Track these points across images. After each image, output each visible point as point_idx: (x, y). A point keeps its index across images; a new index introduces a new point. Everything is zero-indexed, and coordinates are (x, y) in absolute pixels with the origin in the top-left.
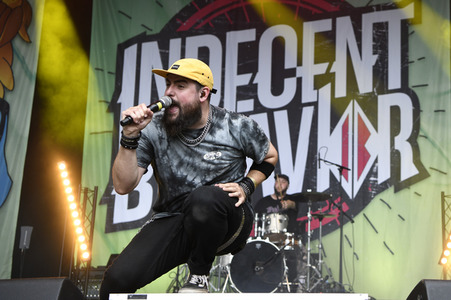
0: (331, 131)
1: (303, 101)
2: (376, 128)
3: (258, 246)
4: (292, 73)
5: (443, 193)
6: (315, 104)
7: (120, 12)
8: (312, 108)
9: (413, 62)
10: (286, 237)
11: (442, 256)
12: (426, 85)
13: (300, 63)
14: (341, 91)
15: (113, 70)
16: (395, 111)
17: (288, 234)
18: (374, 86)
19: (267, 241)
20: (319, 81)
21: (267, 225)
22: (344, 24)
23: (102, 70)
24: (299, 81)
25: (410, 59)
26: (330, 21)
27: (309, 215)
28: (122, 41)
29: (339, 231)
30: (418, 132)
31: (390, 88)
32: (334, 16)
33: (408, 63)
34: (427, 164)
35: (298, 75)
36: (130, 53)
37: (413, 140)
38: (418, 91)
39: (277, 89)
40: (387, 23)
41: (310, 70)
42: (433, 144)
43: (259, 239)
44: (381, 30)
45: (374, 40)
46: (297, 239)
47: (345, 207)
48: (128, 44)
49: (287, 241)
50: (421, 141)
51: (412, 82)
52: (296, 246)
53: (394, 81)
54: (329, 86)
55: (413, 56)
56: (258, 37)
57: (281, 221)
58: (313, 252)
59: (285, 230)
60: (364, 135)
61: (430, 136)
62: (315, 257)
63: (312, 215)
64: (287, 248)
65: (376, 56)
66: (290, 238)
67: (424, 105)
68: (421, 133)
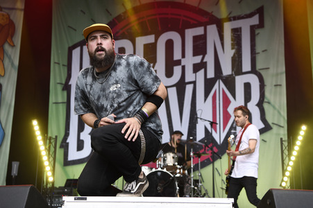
0: (205, 100)
1: (187, 80)
2: (234, 98)
3: (159, 173)
4: (178, 62)
5: (281, 139)
6: (194, 83)
7: (69, 27)
8: (192, 85)
9: (258, 53)
10: (177, 168)
11: (283, 181)
12: (268, 68)
13: (183, 56)
14: (211, 74)
15: (66, 63)
16: (247, 87)
17: (178, 166)
18: (233, 70)
19: (165, 170)
20: (196, 68)
21: (164, 160)
22: (212, 30)
23: (59, 64)
24: (183, 68)
25: (257, 51)
26: (202, 28)
27: (192, 154)
28: (71, 45)
29: (211, 165)
30: (263, 100)
31: (244, 70)
32: (205, 25)
33: (255, 53)
34: (270, 121)
35: (183, 64)
36: (76, 52)
37: (260, 105)
38: (263, 73)
39: (169, 74)
40: (240, 28)
41: (190, 60)
42: (274, 107)
43: (160, 169)
44: (237, 33)
45: (232, 40)
46: (184, 170)
47: (215, 150)
48: (74, 47)
49: (178, 171)
50: (266, 106)
51: (259, 67)
52: (184, 174)
53: (246, 66)
54: (203, 71)
55: (259, 49)
56: (156, 40)
57: (173, 158)
58: (195, 178)
59: (176, 163)
60: (227, 102)
61: (272, 102)
62: (196, 182)
63: (194, 154)
64: (178, 175)
65: (234, 51)
66: (180, 169)
67: (268, 82)
68: (265, 100)
